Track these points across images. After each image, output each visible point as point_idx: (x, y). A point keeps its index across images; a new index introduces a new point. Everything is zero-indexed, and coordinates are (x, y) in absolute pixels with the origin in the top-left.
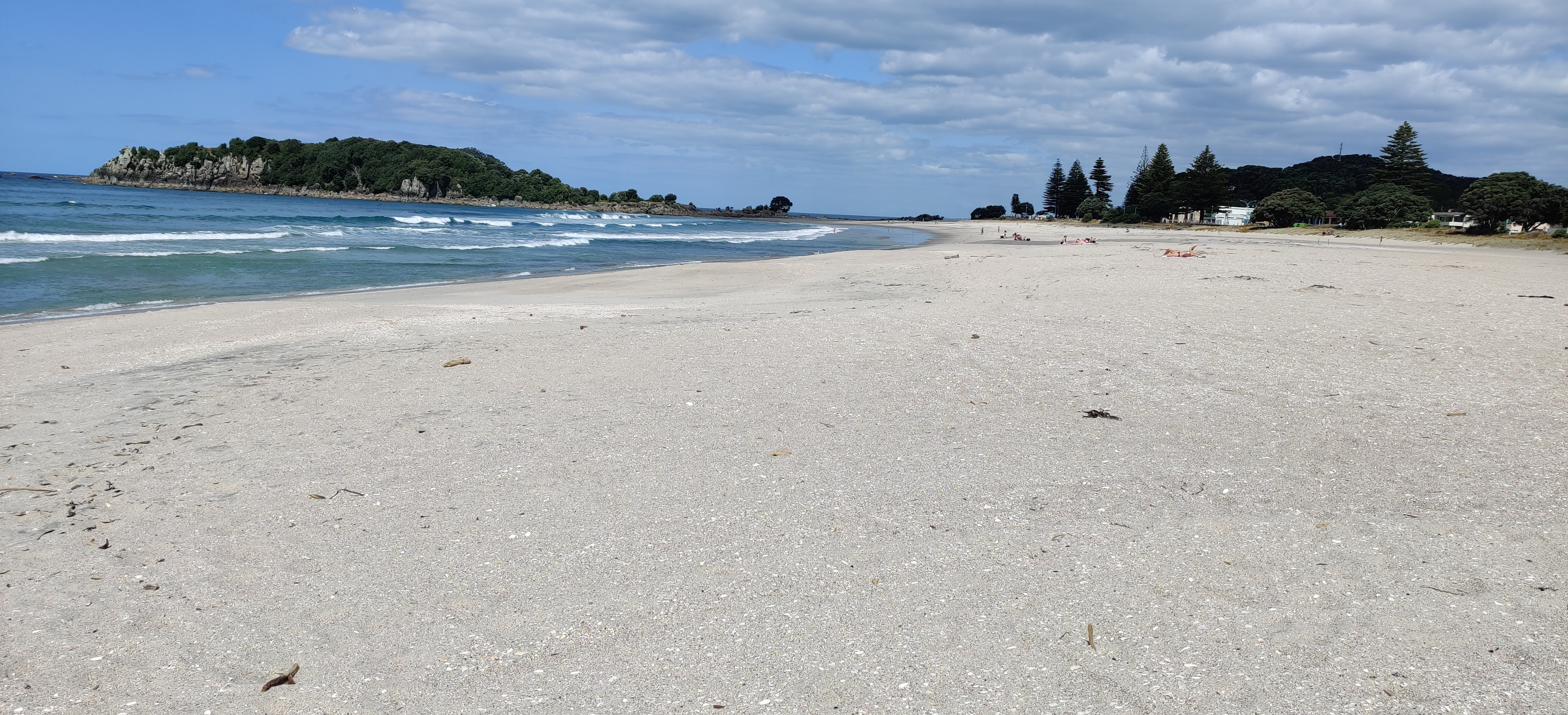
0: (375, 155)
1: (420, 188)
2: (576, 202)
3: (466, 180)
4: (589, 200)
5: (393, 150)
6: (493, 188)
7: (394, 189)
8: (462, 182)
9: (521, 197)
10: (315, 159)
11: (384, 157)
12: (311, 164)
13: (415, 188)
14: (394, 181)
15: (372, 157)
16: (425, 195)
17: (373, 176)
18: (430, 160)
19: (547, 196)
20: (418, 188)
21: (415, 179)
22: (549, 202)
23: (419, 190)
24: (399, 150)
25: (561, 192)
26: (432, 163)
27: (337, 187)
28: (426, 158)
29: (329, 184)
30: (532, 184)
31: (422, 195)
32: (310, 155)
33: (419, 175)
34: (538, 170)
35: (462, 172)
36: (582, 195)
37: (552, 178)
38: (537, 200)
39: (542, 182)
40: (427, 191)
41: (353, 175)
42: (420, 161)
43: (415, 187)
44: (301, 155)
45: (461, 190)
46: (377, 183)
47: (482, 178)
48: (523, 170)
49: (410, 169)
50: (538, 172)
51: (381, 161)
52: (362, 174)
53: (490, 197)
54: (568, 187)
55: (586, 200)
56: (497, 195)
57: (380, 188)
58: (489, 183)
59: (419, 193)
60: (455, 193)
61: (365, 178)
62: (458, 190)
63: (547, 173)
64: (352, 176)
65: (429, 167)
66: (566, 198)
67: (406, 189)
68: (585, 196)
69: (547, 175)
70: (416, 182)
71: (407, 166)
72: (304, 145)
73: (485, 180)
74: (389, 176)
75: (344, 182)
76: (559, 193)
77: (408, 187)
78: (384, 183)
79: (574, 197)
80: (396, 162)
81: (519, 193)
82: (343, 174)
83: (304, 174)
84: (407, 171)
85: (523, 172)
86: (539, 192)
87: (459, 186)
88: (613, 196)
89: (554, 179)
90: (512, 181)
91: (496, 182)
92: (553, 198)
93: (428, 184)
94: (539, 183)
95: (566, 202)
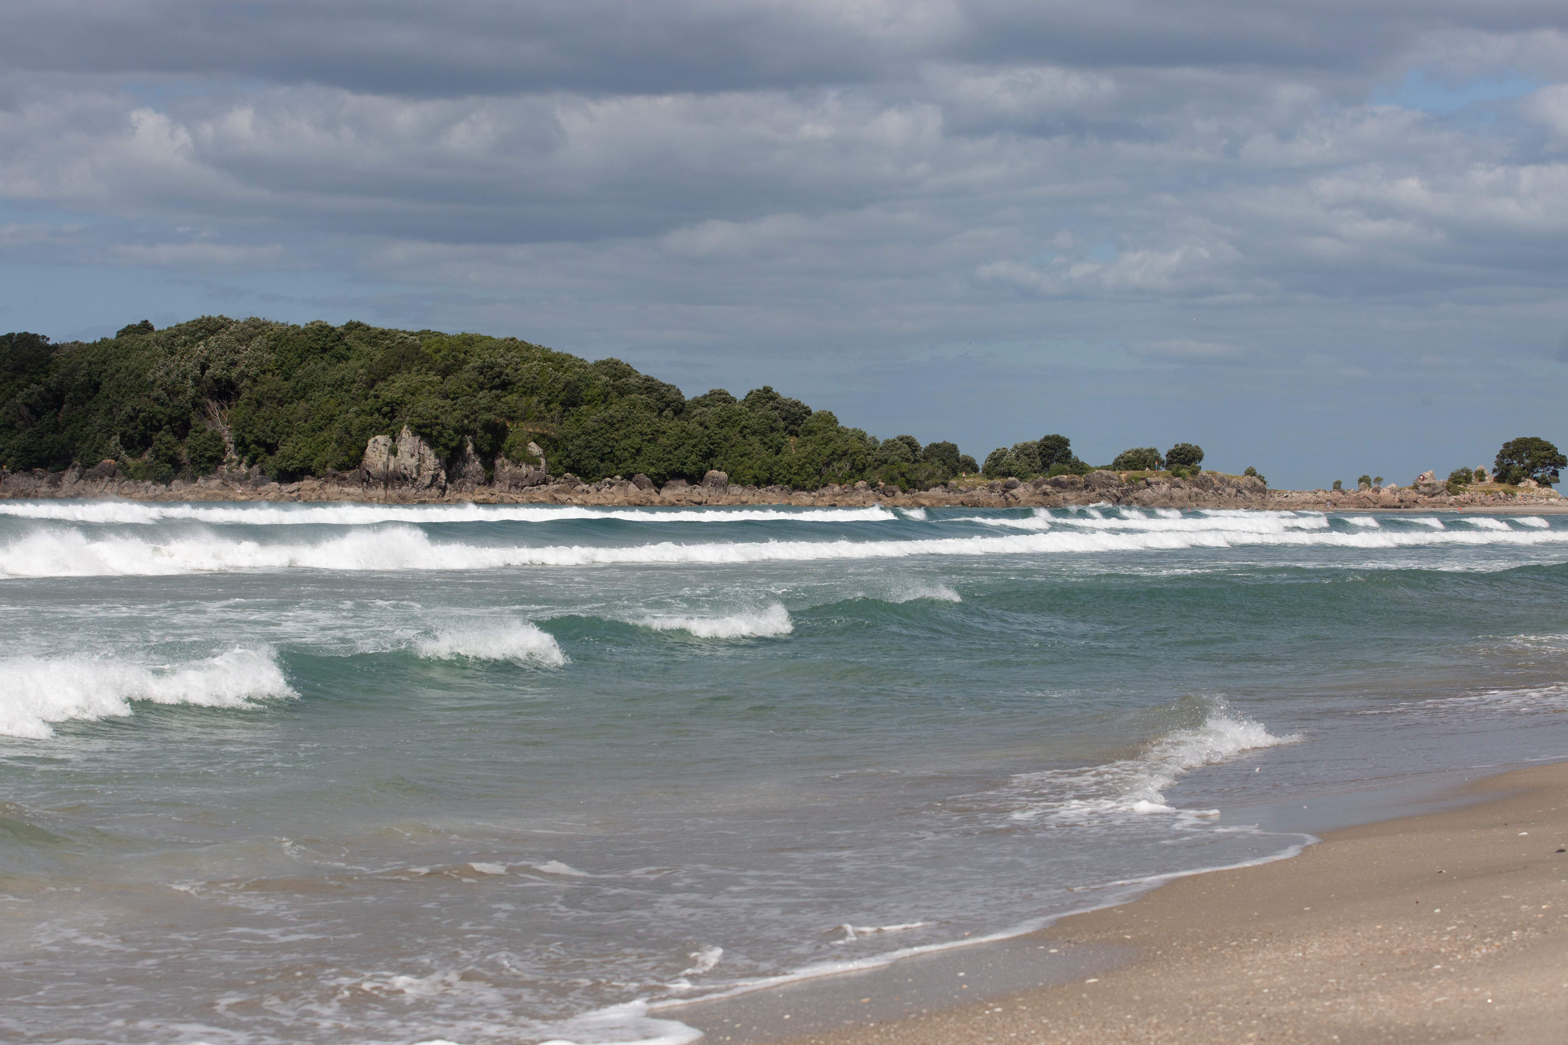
0: (272, 366)
1: (421, 459)
2: (892, 480)
3: (554, 430)
4: (931, 476)
5: (324, 350)
6: (639, 451)
7: (343, 467)
8: (544, 436)
9: (723, 475)
10: (97, 387)
11: (300, 372)
12: (83, 404)
13: (406, 460)
14: (339, 442)
15: (264, 372)
16: (435, 478)
17: (273, 431)
18: (445, 373)
19: (802, 467)
20: (413, 461)
21: (406, 433)
22: (809, 484)
23: (418, 467)
24: (341, 349)
25: (845, 453)
26: (451, 384)
27: (166, 468)
28: (430, 369)
29: (139, 461)
30: (754, 433)
31: (427, 481)
32: (81, 378)
33: (417, 421)
34: (767, 390)
35: (542, 407)
36: (908, 460)
37: (809, 413)
38: (769, 482)
39: (782, 424)
40: (441, 468)
41: (210, 430)
42: (415, 380)
43: (407, 456)
44: (53, 379)
45: (543, 461)
46: (285, 449)
47: (604, 420)
48: (720, 393)
49: (387, 405)
50: (766, 396)
51: (292, 383)
52: (240, 428)
53: (629, 477)
54: (862, 437)
55: (922, 475)
56: (652, 470)
57: (295, 464)
58: (627, 436)
59: (419, 474)
60: (524, 469)
61: (249, 438)
62: (533, 461)
63: (795, 398)
64: (207, 434)
65: (446, 396)
66: (859, 471)
67: (380, 466)
68: (916, 461)
69: (797, 404)
70: (408, 442)
71: (377, 397)
72: (56, 347)
73: (612, 425)
74: (321, 429)
75: (185, 451)
76: (838, 456)
77: (384, 458)
78: (306, 451)
79: (884, 467)
80: (339, 385)
81: (715, 462)
82: (181, 428)
83: (67, 433)
84: (379, 410)
85: (720, 397)
86: (776, 458)
87: (535, 449)
88: (996, 459)
89: (819, 416)
90: (692, 426)
91: (649, 431)
92: (819, 472)
93: (446, 447)
94: (773, 430)
95: (860, 484)
